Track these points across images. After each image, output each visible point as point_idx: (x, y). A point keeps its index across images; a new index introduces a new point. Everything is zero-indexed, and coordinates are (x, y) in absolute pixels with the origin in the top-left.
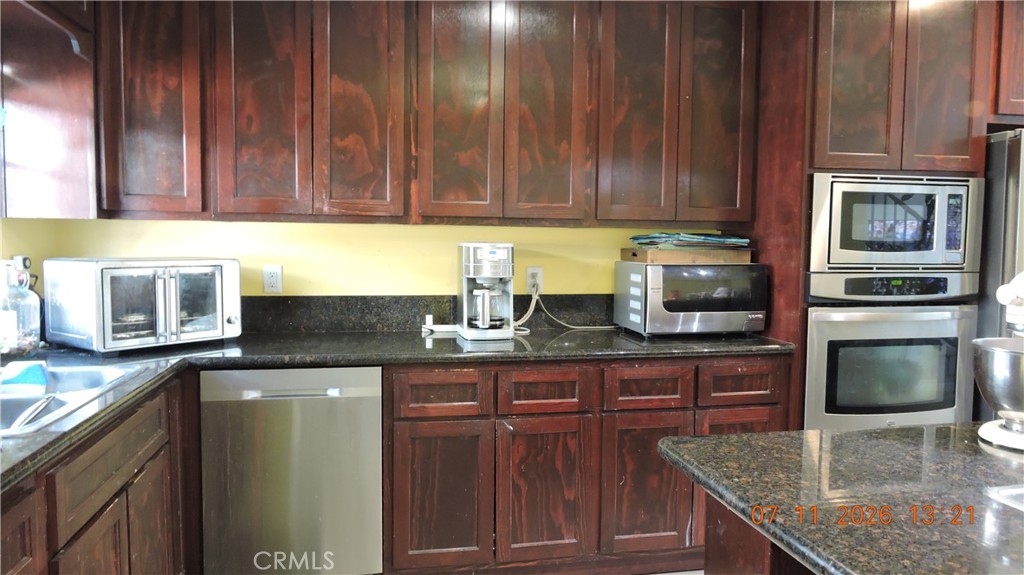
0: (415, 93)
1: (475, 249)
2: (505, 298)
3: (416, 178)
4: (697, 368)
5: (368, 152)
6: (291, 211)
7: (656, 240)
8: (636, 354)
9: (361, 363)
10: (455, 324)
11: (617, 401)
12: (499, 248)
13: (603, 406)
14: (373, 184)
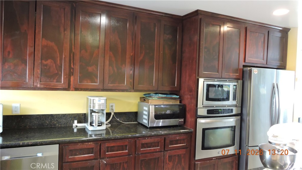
0: (73, 46)
1: (93, 100)
2: (103, 115)
3: (73, 75)
4: (165, 138)
5: (55, 66)
6: (25, 86)
7: (152, 96)
8: (147, 135)
9: (51, 144)
10: (85, 123)
11: (140, 150)
12: (101, 99)
13: (136, 152)
14: (57, 77)
